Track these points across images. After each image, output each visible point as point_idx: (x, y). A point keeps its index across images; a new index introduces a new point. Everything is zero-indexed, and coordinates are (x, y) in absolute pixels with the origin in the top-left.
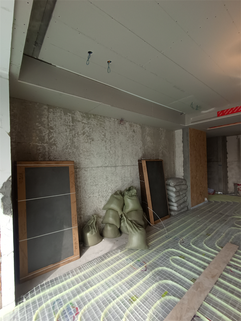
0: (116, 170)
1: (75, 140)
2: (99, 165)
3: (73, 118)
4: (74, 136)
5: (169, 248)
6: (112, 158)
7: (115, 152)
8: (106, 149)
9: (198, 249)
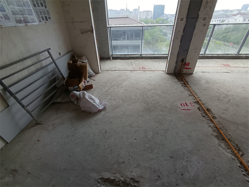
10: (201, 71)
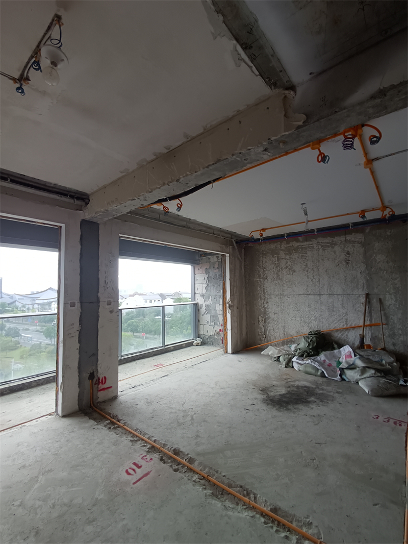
0: (320, 299)
1: (280, 274)
2: (301, 293)
3: (278, 257)
4: (279, 271)
6: (315, 286)
7: (319, 280)
8: (308, 278)
10: (129, 386)
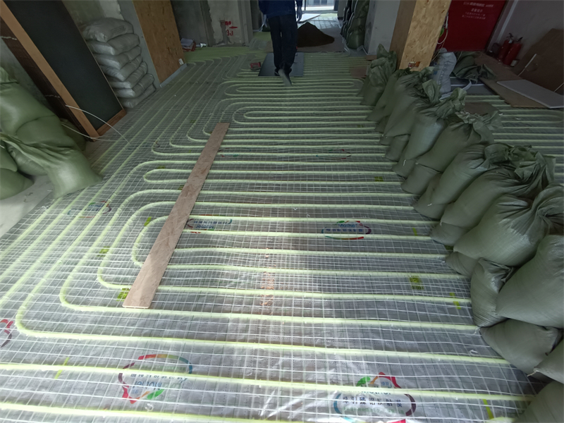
5: (138, 163)
9: (181, 147)
